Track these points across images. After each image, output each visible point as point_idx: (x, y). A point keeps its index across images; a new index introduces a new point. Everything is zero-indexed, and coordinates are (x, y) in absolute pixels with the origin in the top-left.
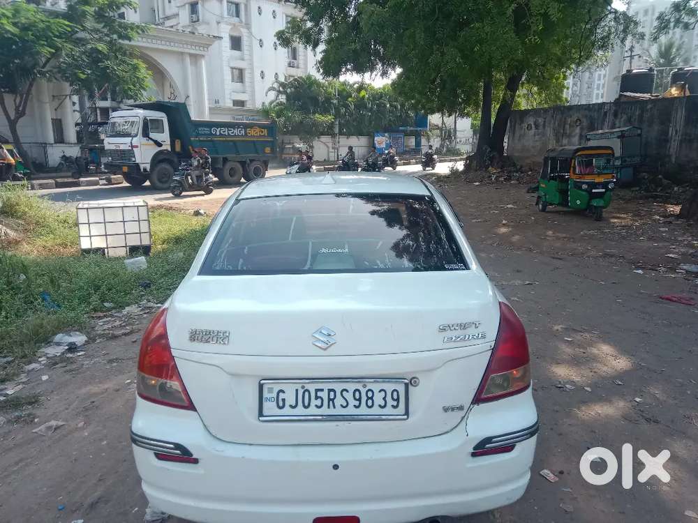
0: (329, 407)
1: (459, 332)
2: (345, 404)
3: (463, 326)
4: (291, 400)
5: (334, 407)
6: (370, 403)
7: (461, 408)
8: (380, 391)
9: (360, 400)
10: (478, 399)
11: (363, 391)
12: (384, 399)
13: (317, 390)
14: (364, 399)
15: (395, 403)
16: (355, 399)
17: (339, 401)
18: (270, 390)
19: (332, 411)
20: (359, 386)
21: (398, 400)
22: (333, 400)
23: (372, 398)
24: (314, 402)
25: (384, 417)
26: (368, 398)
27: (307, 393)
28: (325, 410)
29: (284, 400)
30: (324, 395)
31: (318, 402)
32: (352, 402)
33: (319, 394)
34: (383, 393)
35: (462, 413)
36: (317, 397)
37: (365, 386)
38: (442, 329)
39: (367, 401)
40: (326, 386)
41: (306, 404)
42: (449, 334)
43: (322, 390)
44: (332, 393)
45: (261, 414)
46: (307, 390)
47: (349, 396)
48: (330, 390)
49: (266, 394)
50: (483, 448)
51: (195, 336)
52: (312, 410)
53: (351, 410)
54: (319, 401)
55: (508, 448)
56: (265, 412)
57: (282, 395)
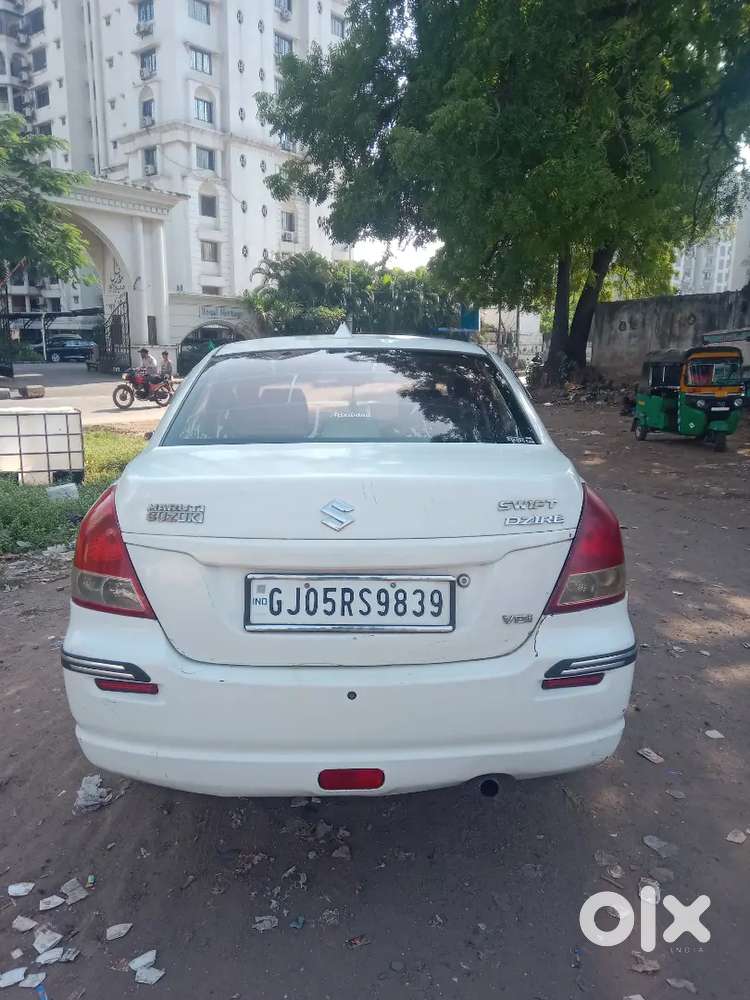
0: (343, 614)
1: (528, 514)
2: (365, 609)
3: (532, 505)
4: (289, 603)
5: (351, 614)
6: (401, 608)
7: (528, 619)
8: (414, 593)
9: (386, 604)
10: (552, 608)
11: (392, 593)
12: (421, 603)
13: (326, 590)
14: (392, 602)
15: (436, 610)
16: (380, 603)
17: (357, 605)
18: (261, 589)
19: (347, 620)
20: (386, 586)
21: (440, 605)
22: (349, 604)
23: (403, 602)
24: (322, 606)
25: (419, 629)
26: (398, 602)
27: (312, 594)
28: (337, 619)
29: (279, 603)
30: (336, 596)
31: (329, 606)
32: (376, 607)
33: (330, 595)
34: (419, 596)
35: (529, 627)
36: (326, 600)
37: (393, 585)
38: (504, 507)
39: (396, 606)
40: (340, 585)
41: (311, 608)
42: (511, 514)
43: (334, 590)
44: (347, 595)
45: (247, 620)
46: (313, 590)
47: (372, 599)
48: (345, 590)
49: (255, 594)
50: (559, 677)
51: (157, 514)
52: (320, 617)
53: (373, 618)
54: (330, 604)
55: (594, 679)
56: (254, 619)
57: (277, 596)
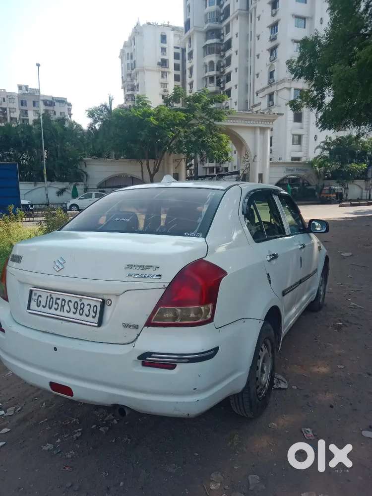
0: (61, 311)
1: (140, 272)
2: (69, 310)
3: (143, 267)
4: (43, 303)
5: (63, 311)
6: (81, 312)
7: (136, 327)
8: (87, 305)
9: (76, 309)
10: (149, 324)
11: (79, 303)
12: (89, 310)
13: (56, 299)
14: (79, 308)
15: (94, 315)
16: (75, 308)
17: (66, 308)
18: (35, 294)
19: (61, 313)
20: (78, 300)
21: (95, 313)
22: (63, 306)
23: (83, 309)
24: (54, 306)
25: (86, 323)
26: (81, 308)
27: (52, 299)
28: (58, 312)
29: (40, 301)
30: (59, 302)
31: (56, 306)
32: (73, 310)
33: (58, 301)
34: (89, 306)
36: (56, 303)
37: (81, 300)
38: (129, 267)
39: (80, 310)
40: (61, 297)
41: (50, 306)
42: (133, 271)
43: (59, 299)
44: (63, 302)
45: (29, 308)
47: (71, 305)
48: (63, 300)
49: (33, 297)
51: (12, 258)
52: (52, 311)
53: (71, 315)
54: (57, 305)
55: (171, 366)
56: (32, 307)
57: (40, 298)
